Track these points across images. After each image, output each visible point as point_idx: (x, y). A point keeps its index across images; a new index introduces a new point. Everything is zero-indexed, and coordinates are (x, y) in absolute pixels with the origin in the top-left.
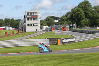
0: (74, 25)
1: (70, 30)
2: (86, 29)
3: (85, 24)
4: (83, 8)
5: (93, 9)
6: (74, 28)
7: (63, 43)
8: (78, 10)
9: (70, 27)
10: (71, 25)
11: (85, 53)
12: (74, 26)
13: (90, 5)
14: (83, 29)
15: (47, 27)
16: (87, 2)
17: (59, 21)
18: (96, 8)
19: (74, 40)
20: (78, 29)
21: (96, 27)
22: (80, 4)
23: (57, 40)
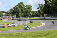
1: (12, 19)
2: (22, 18)
3: (21, 16)
4: (20, 6)
5: (26, 7)
6: (14, 18)
7: (8, 27)
8: (17, 7)
9: (13, 17)
10: (13, 16)
11: (21, 32)
12: (15, 17)
13: (24, 5)
14: (20, 18)
16: (22, 3)
17: (6, 14)
18: (27, 7)
19: (15, 25)
20: (17, 18)
22: (18, 4)
23: (5, 25)
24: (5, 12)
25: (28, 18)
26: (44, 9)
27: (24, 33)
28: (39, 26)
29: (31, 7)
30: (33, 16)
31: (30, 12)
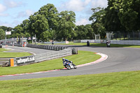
0: (34, 38)
3: (49, 37)
4: (45, 14)
5: (60, 16)
6: (33, 43)
7: (19, 64)
8: (38, 17)
9: (29, 41)
10: (30, 39)
11: (48, 78)
12: (34, 40)
13: (55, 11)
14: (46, 44)
16: (52, 7)
17: (12, 33)
18: (63, 15)
21: (64, 40)
22: (42, 9)
23: (10, 61)
24: (8, 29)
25: (67, 42)
26: (106, 21)
27: (57, 79)
28: (95, 62)
29: (75, 15)
30: (79, 37)
31: (70, 28)
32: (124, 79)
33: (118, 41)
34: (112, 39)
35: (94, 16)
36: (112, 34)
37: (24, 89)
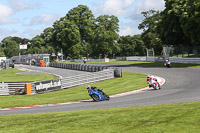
0: (60, 54)
1: (50, 66)
3: (81, 53)
4: (76, 20)
5: (97, 23)
7: (38, 91)
8: (66, 24)
9: (52, 58)
10: (54, 55)
11: (80, 111)
12: (60, 57)
13: (89, 15)
14: (77, 62)
15: (5, 58)
16: (84, 9)
17: (28, 47)
18: (102, 21)
19: (59, 84)
20: (68, 62)
21: (103, 57)
22: (71, 13)
23: (26, 86)
24: (23, 41)
25: (107, 60)
26: (162, 30)
29: (118, 21)
30: (124, 53)
31: (111, 39)
32: (189, 113)
33: (179, 58)
34: (171, 55)
35: (145, 22)
36: (171, 48)
37: (46, 127)
